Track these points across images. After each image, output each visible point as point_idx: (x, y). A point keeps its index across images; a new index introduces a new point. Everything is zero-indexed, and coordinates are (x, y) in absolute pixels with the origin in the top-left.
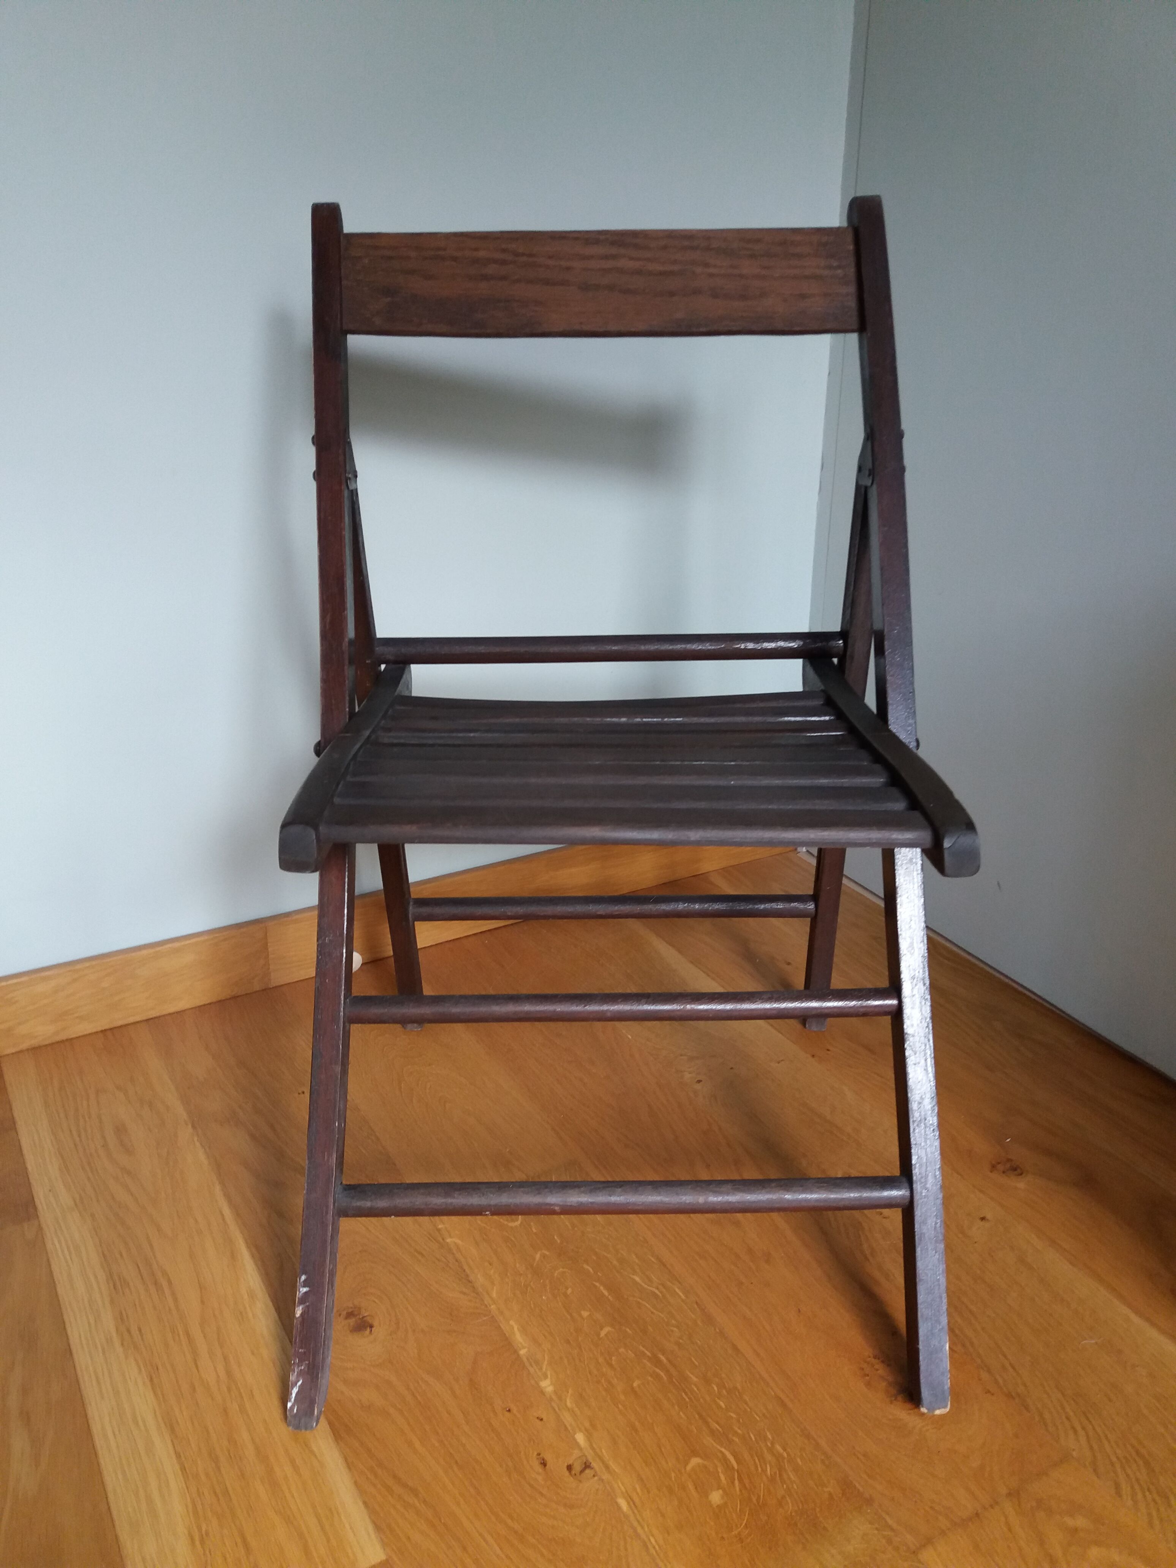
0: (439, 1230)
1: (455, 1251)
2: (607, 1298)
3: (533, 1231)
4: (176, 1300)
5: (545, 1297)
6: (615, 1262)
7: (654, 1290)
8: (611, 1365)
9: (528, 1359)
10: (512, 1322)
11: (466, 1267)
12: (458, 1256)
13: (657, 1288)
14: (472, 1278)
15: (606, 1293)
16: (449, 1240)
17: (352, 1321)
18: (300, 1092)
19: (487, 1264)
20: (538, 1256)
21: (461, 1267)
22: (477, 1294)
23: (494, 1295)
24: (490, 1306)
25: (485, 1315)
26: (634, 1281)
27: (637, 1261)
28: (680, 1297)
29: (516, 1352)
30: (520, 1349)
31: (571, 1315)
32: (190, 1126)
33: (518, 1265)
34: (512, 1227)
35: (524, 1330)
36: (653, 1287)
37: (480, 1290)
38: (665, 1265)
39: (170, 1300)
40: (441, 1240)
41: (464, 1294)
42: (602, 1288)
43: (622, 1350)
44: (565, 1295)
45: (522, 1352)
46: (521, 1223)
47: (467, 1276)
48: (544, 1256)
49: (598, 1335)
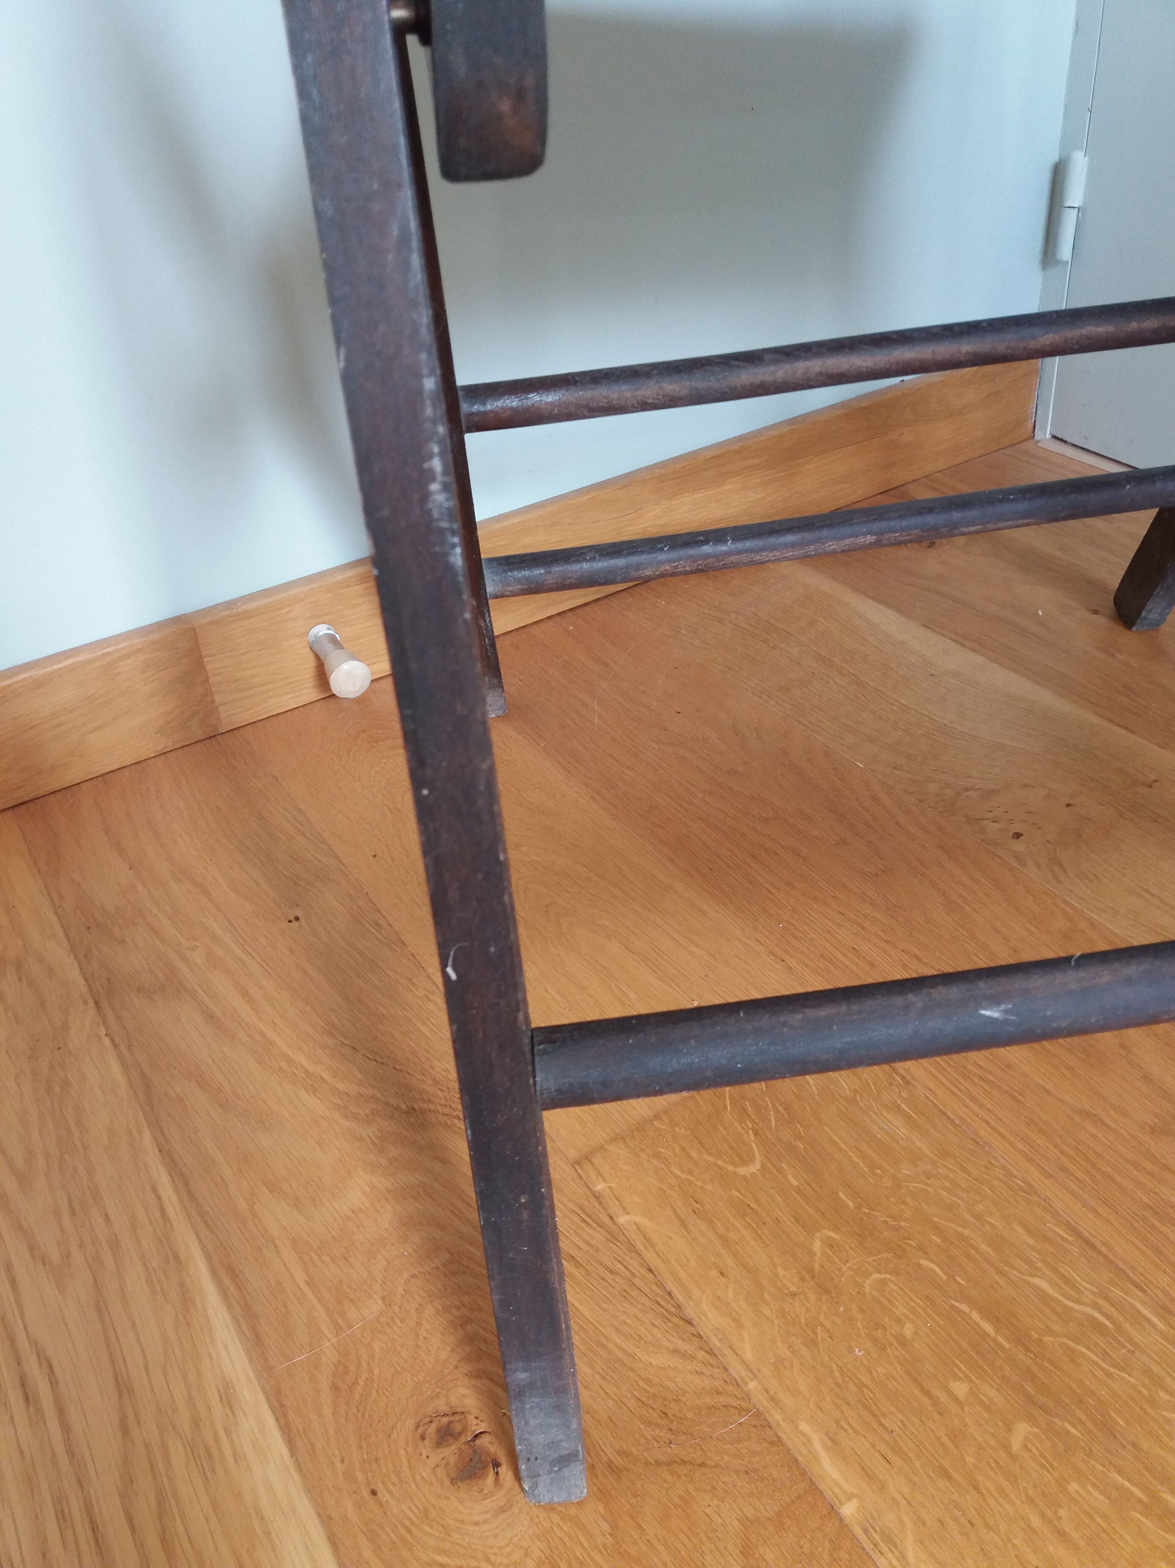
0: (598, 1197)
1: (640, 1247)
2: (994, 1340)
3: (790, 1184)
4: (66, 1428)
5: (860, 1351)
6: (984, 1248)
7: (1089, 1310)
8: (1062, 1535)
9: (866, 1531)
10: (804, 1427)
11: (672, 1286)
12: (650, 1257)
13: (1096, 1306)
14: (690, 1311)
15: (989, 1329)
16: (622, 1219)
17: (451, 1452)
18: (292, 918)
19: (714, 1273)
20: (817, 1245)
21: (662, 1286)
22: (711, 1353)
23: (749, 1355)
24: (746, 1384)
25: (741, 1410)
26: (1037, 1288)
27: (1030, 1241)
28: (1154, 1326)
29: (833, 1511)
30: (842, 1504)
31: (927, 1393)
32: (92, 1004)
33: (781, 1272)
34: (744, 1177)
35: (834, 1444)
36: (1088, 1305)
37: (715, 1341)
38: (1092, 1246)
39: (53, 1426)
40: (607, 1220)
41: (684, 1355)
42: (975, 1316)
43: (1073, 1487)
44: (902, 1341)
45: (848, 1510)
46: (763, 1166)
47: (679, 1307)
48: (830, 1244)
49: (1006, 1447)
